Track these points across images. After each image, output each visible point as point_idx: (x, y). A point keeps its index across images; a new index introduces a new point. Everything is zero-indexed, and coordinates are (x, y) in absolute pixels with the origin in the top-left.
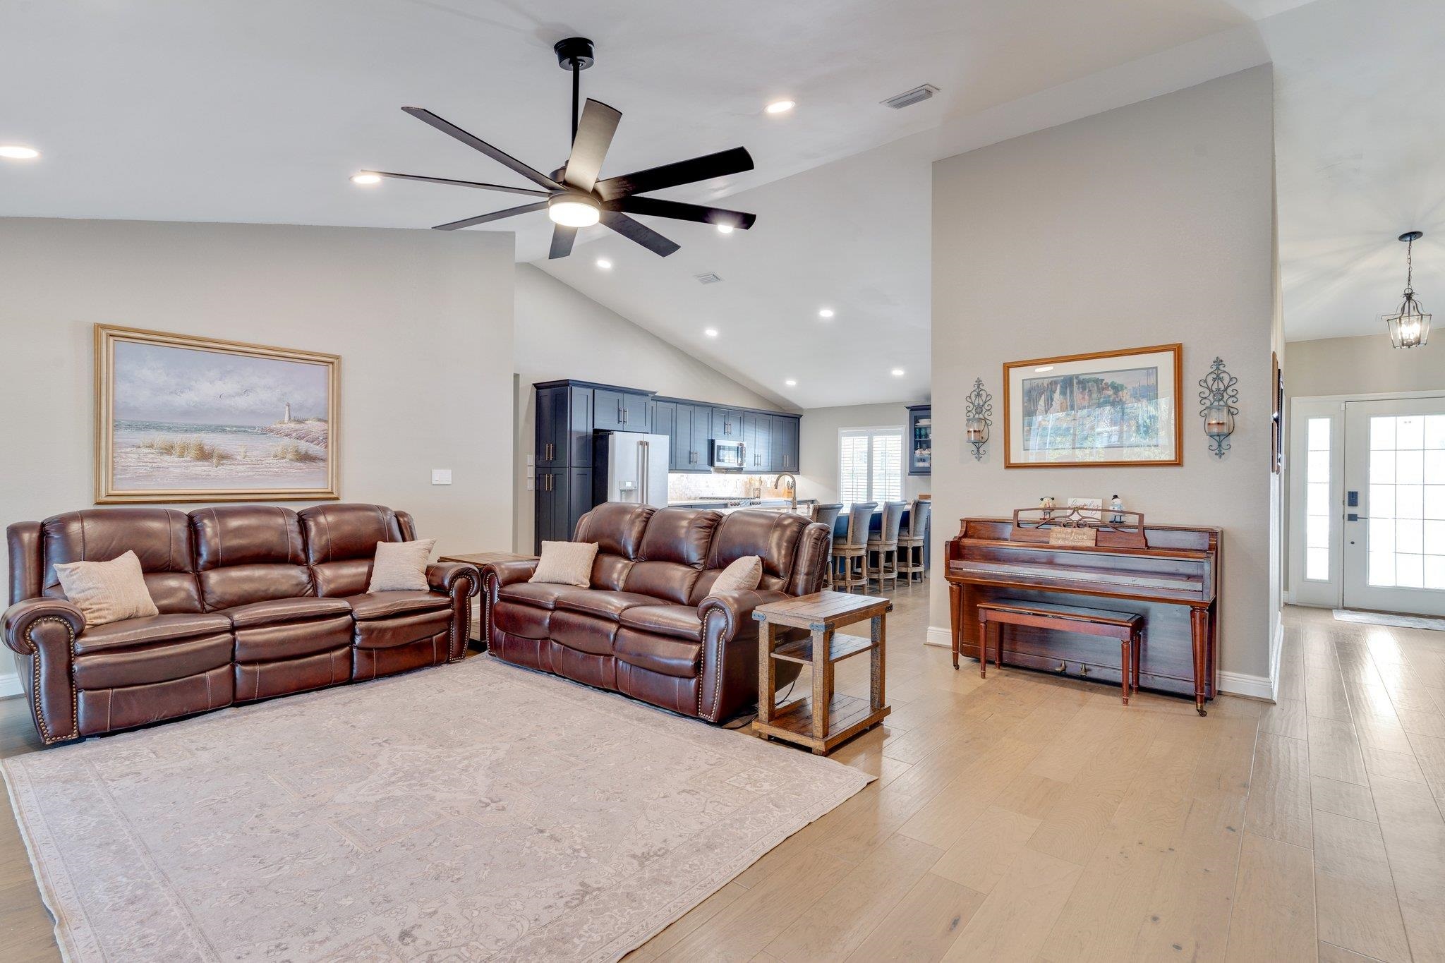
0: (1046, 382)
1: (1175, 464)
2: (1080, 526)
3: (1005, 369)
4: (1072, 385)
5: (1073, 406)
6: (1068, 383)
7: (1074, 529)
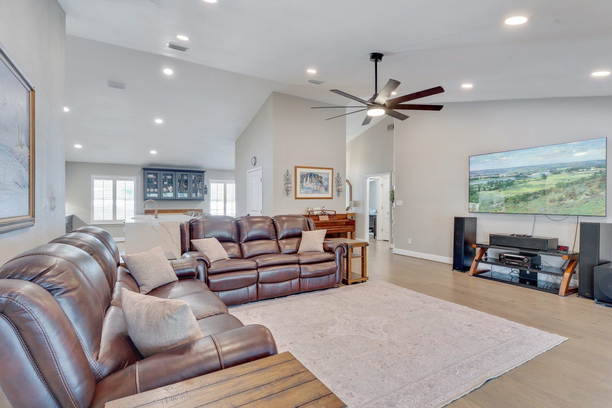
0: (306, 173)
1: (331, 198)
2: (325, 215)
3: (296, 167)
4: (312, 175)
5: (312, 181)
6: (311, 175)
7: (324, 216)
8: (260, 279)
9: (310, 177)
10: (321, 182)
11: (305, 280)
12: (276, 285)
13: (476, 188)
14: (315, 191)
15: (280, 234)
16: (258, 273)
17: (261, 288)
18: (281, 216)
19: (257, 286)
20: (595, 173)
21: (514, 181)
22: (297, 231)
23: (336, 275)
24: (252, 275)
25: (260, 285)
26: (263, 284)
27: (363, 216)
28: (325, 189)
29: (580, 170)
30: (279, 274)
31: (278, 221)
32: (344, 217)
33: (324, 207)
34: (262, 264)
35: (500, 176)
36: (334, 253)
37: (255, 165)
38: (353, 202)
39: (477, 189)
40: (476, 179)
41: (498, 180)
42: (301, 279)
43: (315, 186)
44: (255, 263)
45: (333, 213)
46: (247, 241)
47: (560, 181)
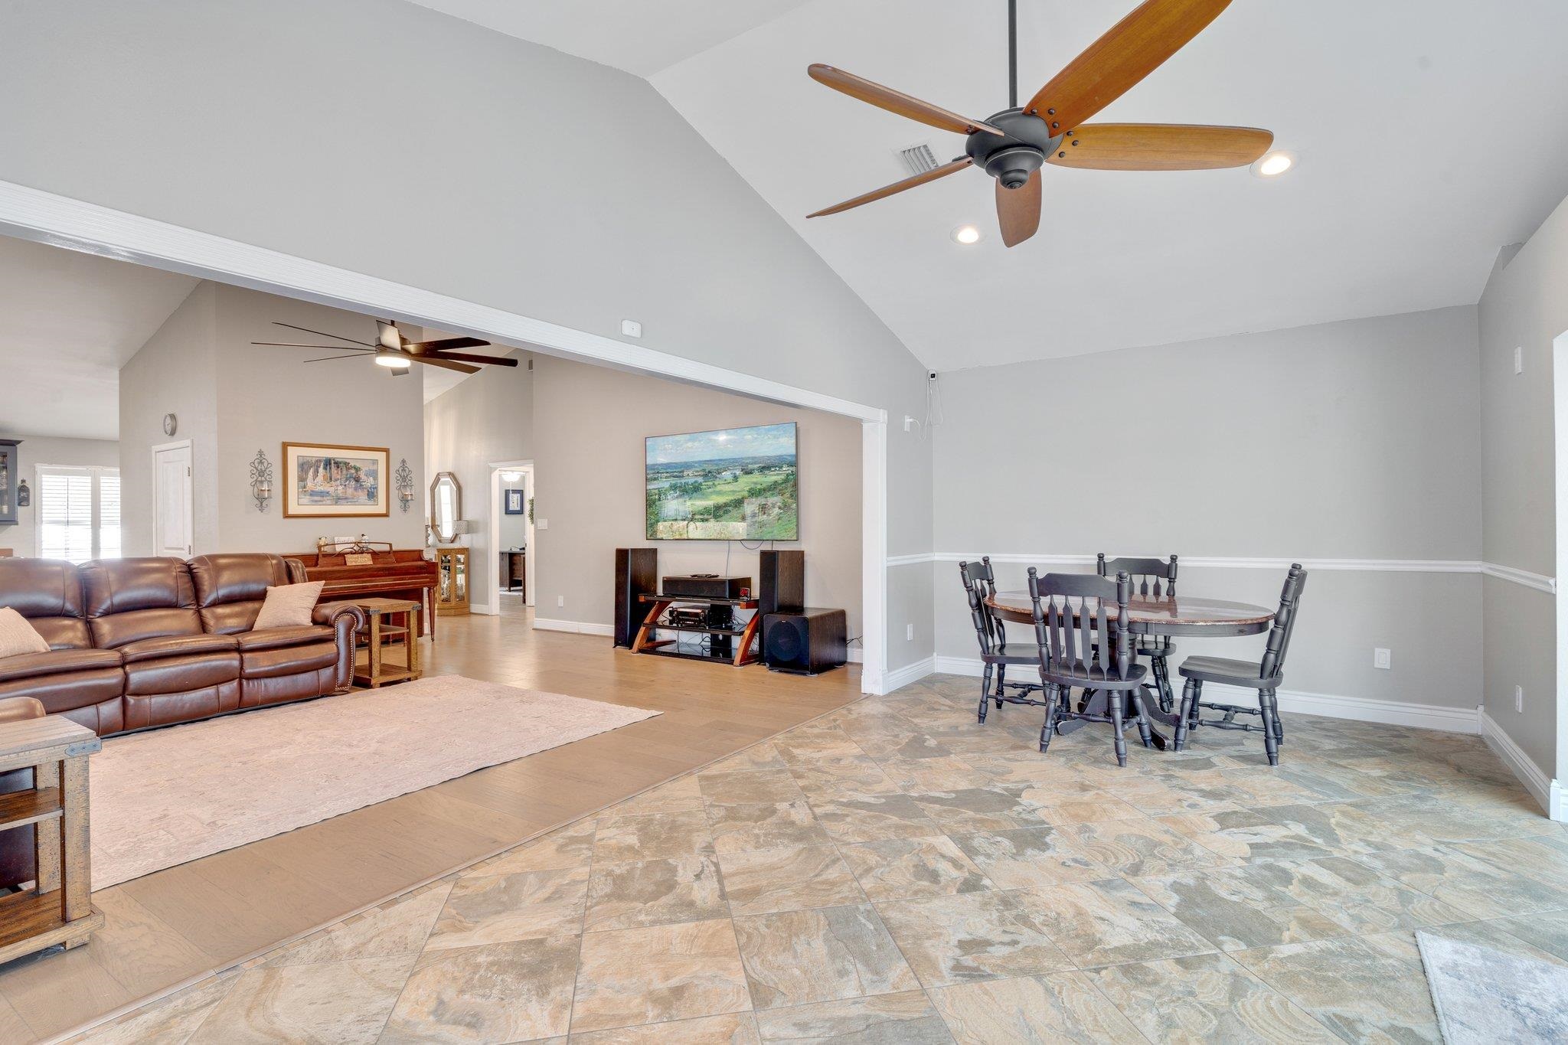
0: (314, 460)
1: (386, 515)
2: (362, 553)
3: (285, 446)
4: (330, 464)
5: (331, 479)
6: (328, 463)
7: (359, 555)
8: (132, 687)
9: (325, 468)
10: (357, 480)
11: (256, 683)
12: (174, 697)
13: (656, 494)
14: (339, 499)
15: (209, 595)
16: (126, 675)
17: (135, 705)
18: (213, 558)
19: (124, 703)
20: (787, 475)
21: (701, 484)
22: (254, 587)
23: (336, 669)
24: (112, 678)
25: (131, 700)
26: (141, 697)
27: (485, 553)
28: (368, 495)
29: (772, 469)
30: (185, 675)
31: (204, 567)
32: (416, 556)
33: (363, 535)
34: (138, 655)
35: (685, 473)
36: (332, 626)
37: (173, 433)
38: (463, 524)
39: (657, 497)
40: (655, 479)
41: (683, 481)
42: (245, 682)
43: (340, 488)
44: (118, 655)
45: (386, 548)
46: (107, 613)
47: (753, 486)
